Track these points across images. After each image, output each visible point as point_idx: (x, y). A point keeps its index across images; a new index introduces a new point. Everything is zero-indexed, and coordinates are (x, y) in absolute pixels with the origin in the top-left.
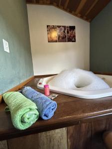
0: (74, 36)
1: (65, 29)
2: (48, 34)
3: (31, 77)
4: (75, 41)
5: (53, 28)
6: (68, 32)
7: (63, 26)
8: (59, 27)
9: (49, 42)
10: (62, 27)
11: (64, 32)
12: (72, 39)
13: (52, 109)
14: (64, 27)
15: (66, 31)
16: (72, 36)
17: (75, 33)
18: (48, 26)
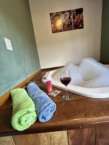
0: (82, 21)
1: (70, 14)
2: (52, 23)
3: (37, 71)
4: (82, 27)
5: (57, 15)
6: (74, 18)
7: (68, 11)
8: (63, 12)
9: (53, 32)
10: (66, 13)
11: (70, 18)
12: (79, 25)
13: (51, 111)
14: (70, 11)
15: (72, 17)
16: (79, 21)
17: (82, 17)
18: (51, 14)
